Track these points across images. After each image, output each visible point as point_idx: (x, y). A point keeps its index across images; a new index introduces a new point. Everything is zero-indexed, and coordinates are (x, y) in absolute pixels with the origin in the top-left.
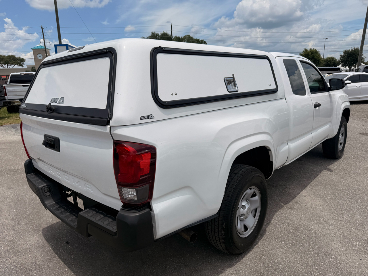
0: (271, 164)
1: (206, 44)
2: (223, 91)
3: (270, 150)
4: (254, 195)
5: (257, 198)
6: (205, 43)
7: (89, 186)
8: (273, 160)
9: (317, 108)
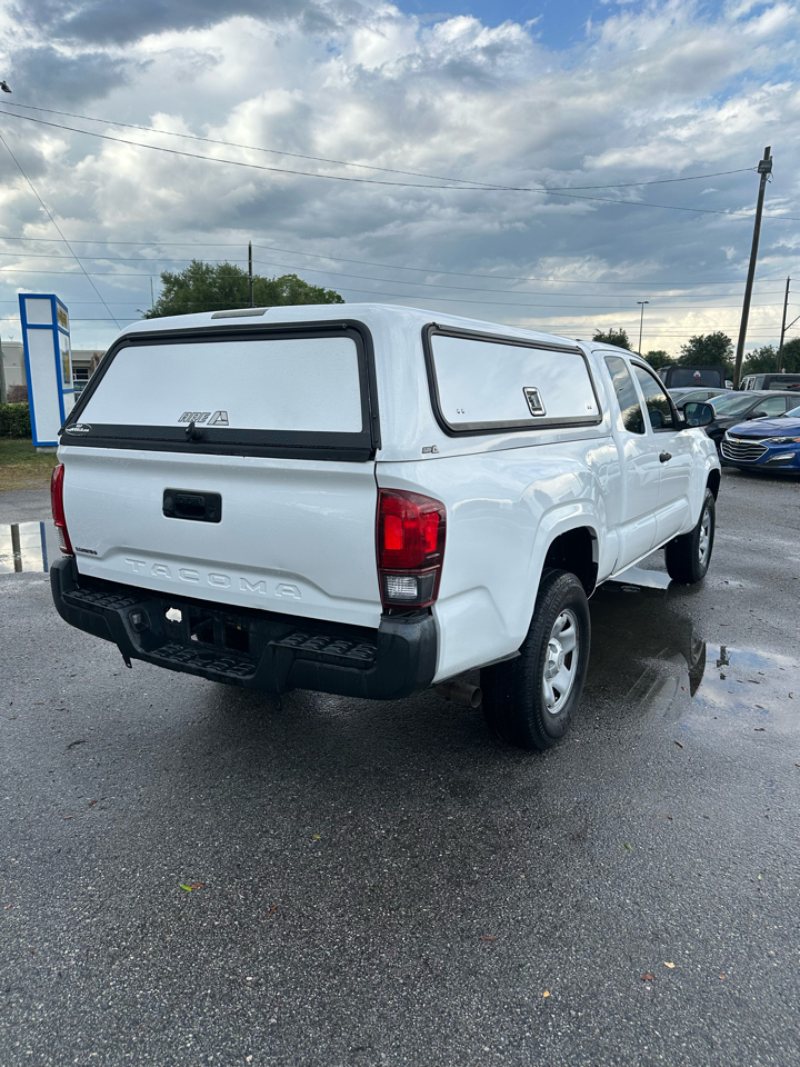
0: (595, 567)
1: (343, 302)
2: (522, 413)
3: (595, 538)
4: (567, 625)
5: (571, 630)
6: (339, 300)
7: (291, 588)
8: (597, 558)
9: (666, 463)
